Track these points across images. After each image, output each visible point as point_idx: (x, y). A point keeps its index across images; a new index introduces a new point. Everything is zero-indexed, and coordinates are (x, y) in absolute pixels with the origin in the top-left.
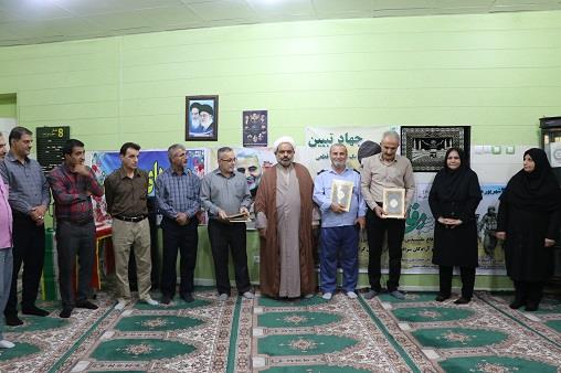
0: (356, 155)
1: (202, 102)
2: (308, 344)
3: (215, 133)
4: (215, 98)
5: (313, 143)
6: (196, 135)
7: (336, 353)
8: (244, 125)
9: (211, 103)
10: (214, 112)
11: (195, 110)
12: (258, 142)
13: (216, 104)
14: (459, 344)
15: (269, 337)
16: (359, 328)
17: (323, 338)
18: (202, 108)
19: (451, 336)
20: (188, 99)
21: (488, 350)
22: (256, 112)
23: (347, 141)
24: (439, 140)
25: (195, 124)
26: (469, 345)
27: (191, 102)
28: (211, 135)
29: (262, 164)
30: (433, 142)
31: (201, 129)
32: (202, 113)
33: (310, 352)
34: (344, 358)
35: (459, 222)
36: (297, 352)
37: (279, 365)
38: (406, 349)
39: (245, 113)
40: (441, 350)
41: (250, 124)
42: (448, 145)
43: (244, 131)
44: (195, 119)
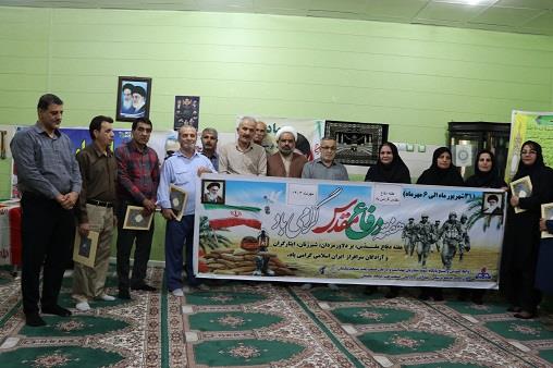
1: (135, 84)
2: (237, 321)
4: (149, 81)
6: (127, 116)
7: (264, 329)
8: (176, 109)
9: (144, 85)
10: (147, 94)
11: (128, 91)
13: (149, 87)
14: (374, 321)
15: (199, 314)
16: (282, 306)
17: (250, 315)
18: (135, 90)
19: (366, 315)
20: (121, 79)
21: (399, 326)
22: (189, 98)
23: (274, 131)
24: (359, 135)
25: (127, 105)
26: (383, 321)
27: (124, 83)
28: (143, 116)
30: (354, 137)
31: (132, 110)
32: (135, 94)
33: (239, 327)
34: (271, 333)
36: (227, 328)
37: (212, 339)
38: (328, 326)
39: (178, 98)
40: (358, 326)
41: (182, 109)
42: (368, 141)
43: (176, 115)
44: (127, 100)
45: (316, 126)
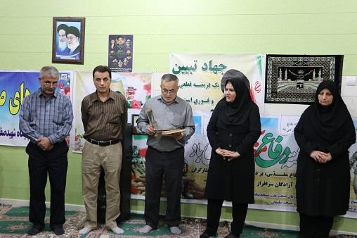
0: (219, 83)
3: (82, 56)
4: (82, 21)
5: (177, 70)
6: (63, 57)
8: (110, 49)
9: (77, 25)
10: (80, 34)
11: (62, 32)
12: (123, 66)
13: (83, 26)
18: (70, 30)
20: (56, 20)
22: (122, 36)
23: (211, 69)
24: (306, 70)
25: (62, 46)
27: (59, 23)
28: (78, 58)
29: (126, 89)
30: (301, 72)
31: (67, 51)
32: (69, 35)
35: (236, 154)
39: (112, 37)
41: (116, 48)
42: (317, 76)
43: (110, 55)
44: (62, 41)
45: (256, 62)
